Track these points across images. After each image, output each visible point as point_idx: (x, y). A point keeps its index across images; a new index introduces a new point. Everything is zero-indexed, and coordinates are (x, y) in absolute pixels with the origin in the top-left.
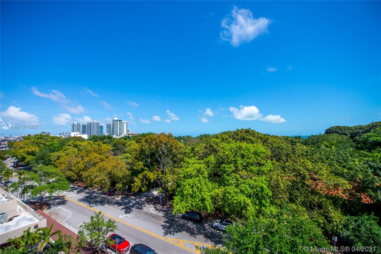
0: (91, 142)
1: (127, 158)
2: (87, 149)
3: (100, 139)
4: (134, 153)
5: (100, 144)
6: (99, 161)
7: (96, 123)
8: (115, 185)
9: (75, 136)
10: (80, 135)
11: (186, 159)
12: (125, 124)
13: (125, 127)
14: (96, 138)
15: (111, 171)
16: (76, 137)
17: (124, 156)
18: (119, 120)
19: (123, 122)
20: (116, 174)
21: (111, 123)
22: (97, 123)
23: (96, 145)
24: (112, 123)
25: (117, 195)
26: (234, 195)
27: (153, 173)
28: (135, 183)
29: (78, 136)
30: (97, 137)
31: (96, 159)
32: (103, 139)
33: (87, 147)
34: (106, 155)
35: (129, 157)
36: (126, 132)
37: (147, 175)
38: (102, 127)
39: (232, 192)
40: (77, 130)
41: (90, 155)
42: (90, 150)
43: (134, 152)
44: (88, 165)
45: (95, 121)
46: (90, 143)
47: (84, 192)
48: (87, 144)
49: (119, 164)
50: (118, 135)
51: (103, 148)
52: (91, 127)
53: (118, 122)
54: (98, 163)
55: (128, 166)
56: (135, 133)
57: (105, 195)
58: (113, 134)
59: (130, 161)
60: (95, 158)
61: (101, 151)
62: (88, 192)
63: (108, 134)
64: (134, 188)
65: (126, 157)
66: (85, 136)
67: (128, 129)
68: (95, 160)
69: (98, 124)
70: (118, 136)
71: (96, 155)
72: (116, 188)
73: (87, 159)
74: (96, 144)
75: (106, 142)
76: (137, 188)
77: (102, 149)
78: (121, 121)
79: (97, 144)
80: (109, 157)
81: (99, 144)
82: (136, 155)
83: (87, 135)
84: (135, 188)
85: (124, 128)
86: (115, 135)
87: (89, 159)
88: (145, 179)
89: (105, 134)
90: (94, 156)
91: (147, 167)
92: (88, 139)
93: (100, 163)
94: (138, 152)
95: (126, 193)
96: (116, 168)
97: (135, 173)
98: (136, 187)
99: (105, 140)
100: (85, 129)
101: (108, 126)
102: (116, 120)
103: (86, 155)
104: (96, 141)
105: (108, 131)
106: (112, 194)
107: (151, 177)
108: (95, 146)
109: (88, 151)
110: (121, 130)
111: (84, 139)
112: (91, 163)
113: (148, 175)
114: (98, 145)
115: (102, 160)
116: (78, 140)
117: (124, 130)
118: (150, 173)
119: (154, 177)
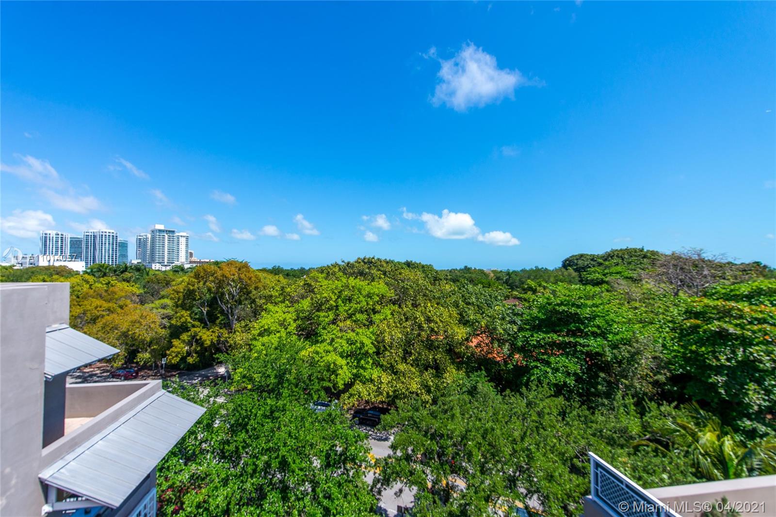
0: (91, 279)
1: (164, 307)
2: (79, 291)
3: (115, 271)
4: (173, 296)
5: (112, 282)
6: (104, 313)
7: (108, 234)
8: (137, 356)
9: (51, 264)
10: (63, 264)
11: (270, 306)
12: (183, 241)
13: (183, 247)
14: (106, 269)
15: (129, 331)
16: (54, 267)
17: (159, 304)
18: (167, 231)
19: (177, 234)
20: (137, 335)
21: (146, 236)
22: (111, 234)
23: (103, 284)
24: (149, 236)
25: (143, 377)
26: (324, 354)
27: (211, 331)
28: (174, 348)
29: (57, 264)
30: (107, 267)
31: (98, 311)
32: (122, 272)
33: (79, 288)
34: (121, 303)
35: (168, 306)
36: (185, 258)
37: (198, 335)
38: (124, 246)
39: (322, 351)
40: (57, 248)
41: (86, 302)
42: (87, 293)
43: (173, 294)
44: (81, 323)
45: (106, 231)
46: (87, 282)
47: (71, 375)
48: (79, 281)
49: (146, 317)
50: (166, 264)
51: (116, 289)
52: (95, 244)
53: (166, 236)
54: (103, 316)
55: (165, 321)
56: (208, 261)
57: (118, 378)
58: (153, 260)
59: (169, 311)
60: (96, 308)
61: (111, 296)
62: (79, 376)
63: (140, 261)
64: (170, 357)
65: (162, 304)
66: (79, 266)
67: (189, 251)
68: (96, 312)
69: (115, 238)
70: (166, 266)
71: (98, 302)
72: (139, 360)
73: (78, 311)
74: (101, 283)
75: (130, 278)
76: (176, 356)
77: (114, 293)
78: (173, 232)
79: (104, 282)
80: (126, 306)
81: (109, 282)
82: (177, 300)
83: (83, 263)
84: (174, 357)
85: (180, 247)
86: (157, 264)
87: (82, 310)
88: (195, 342)
89: (133, 262)
90: (93, 305)
91: (199, 321)
92: (85, 272)
93: (106, 317)
94: (181, 294)
95: (163, 372)
96: (137, 325)
97: (176, 332)
98: (174, 355)
99: (127, 275)
100: (77, 248)
101: (141, 243)
102: (160, 231)
103: (76, 303)
104: (105, 275)
105: (142, 255)
106: (132, 375)
107: (204, 337)
108: (100, 285)
109: (81, 296)
110: (174, 251)
111: (73, 271)
112: (86, 318)
113: (200, 334)
114: (106, 284)
115: (110, 311)
116: (57, 274)
117: (180, 254)
118: (204, 330)
119: (211, 337)
